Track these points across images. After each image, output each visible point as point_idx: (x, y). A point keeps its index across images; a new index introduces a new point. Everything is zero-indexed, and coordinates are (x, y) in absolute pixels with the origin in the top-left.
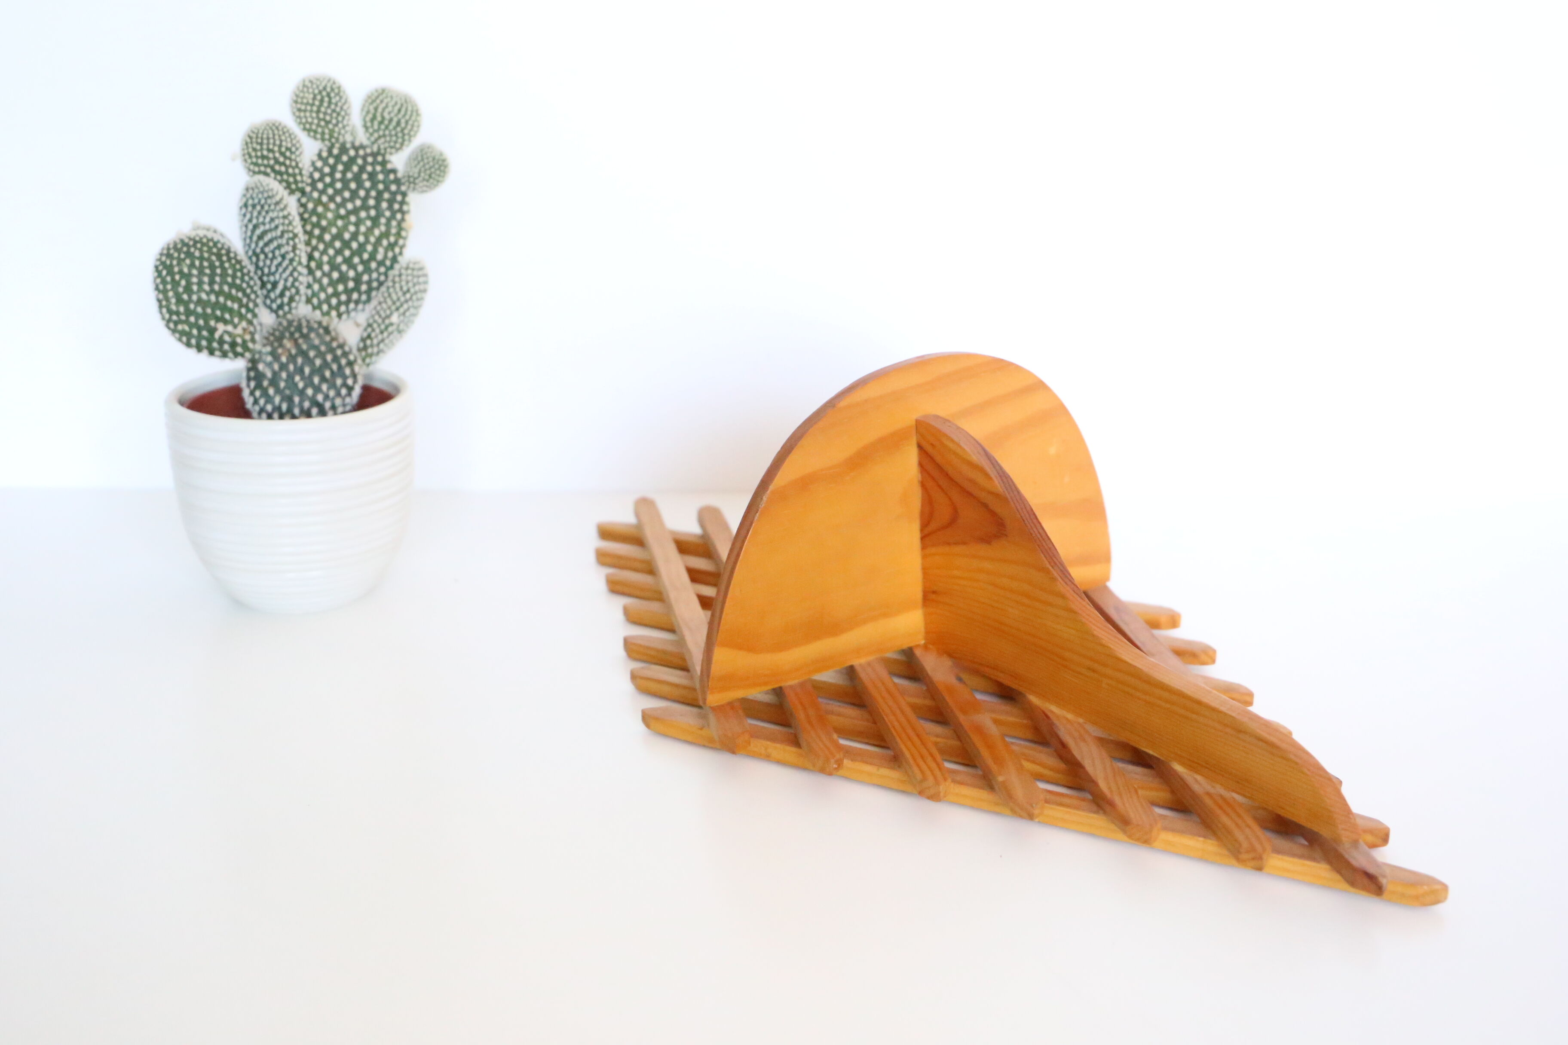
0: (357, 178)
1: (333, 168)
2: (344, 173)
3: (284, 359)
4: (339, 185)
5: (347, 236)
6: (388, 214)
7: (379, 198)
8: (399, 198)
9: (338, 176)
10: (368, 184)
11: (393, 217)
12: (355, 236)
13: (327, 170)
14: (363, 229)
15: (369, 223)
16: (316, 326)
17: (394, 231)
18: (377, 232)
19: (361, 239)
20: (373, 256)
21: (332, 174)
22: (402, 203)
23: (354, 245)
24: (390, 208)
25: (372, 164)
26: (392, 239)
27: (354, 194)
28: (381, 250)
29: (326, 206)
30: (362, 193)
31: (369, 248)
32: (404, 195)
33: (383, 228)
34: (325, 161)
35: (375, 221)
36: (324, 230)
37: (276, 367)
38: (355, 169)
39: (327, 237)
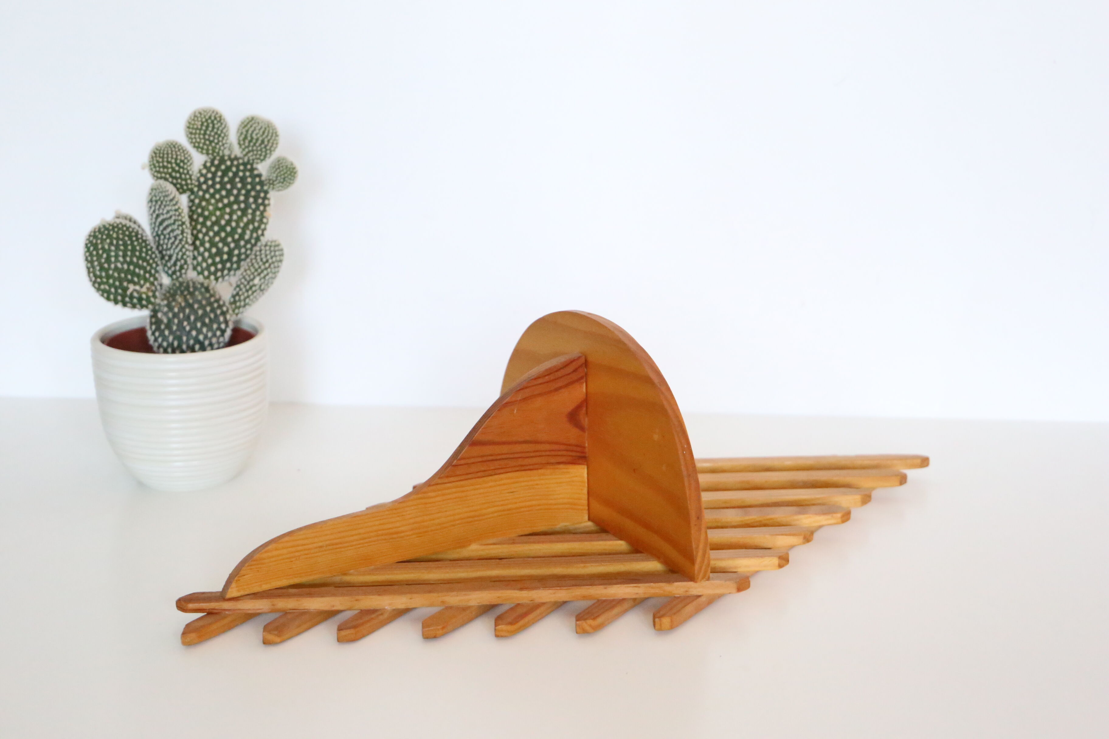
0: (232, 181)
1: (214, 174)
2: (222, 177)
3: (176, 310)
4: (218, 186)
5: (223, 222)
6: (253, 206)
7: (247, 196)
8: (262, 195)
9: (218, 179)
10: (239, 185)
11: (257, 208)
12: (229, 222)
13: (210, 175)
14: (235, 217)
15: (239, 213)
16: (199, 286)
17: (258, 218)
18: (245, 219)
19: (234, 224)
20: (242, 236)
21: (213, 179)
22: (265, 198)
23: (228, 229)
24: (255, 202)
25: (244, 171)
26: (256, 224)
27: (229, 193)
28: (248, 232)
29: (207, 201)
30: (235, 192)
31: (239, 231)
32: (266, 192)
33: (250, 217)
34: (209, 170)
35: (244, 212)
36: (206, 218)
37: (170, 315)
38: (231, 174)
39: (209, 223)
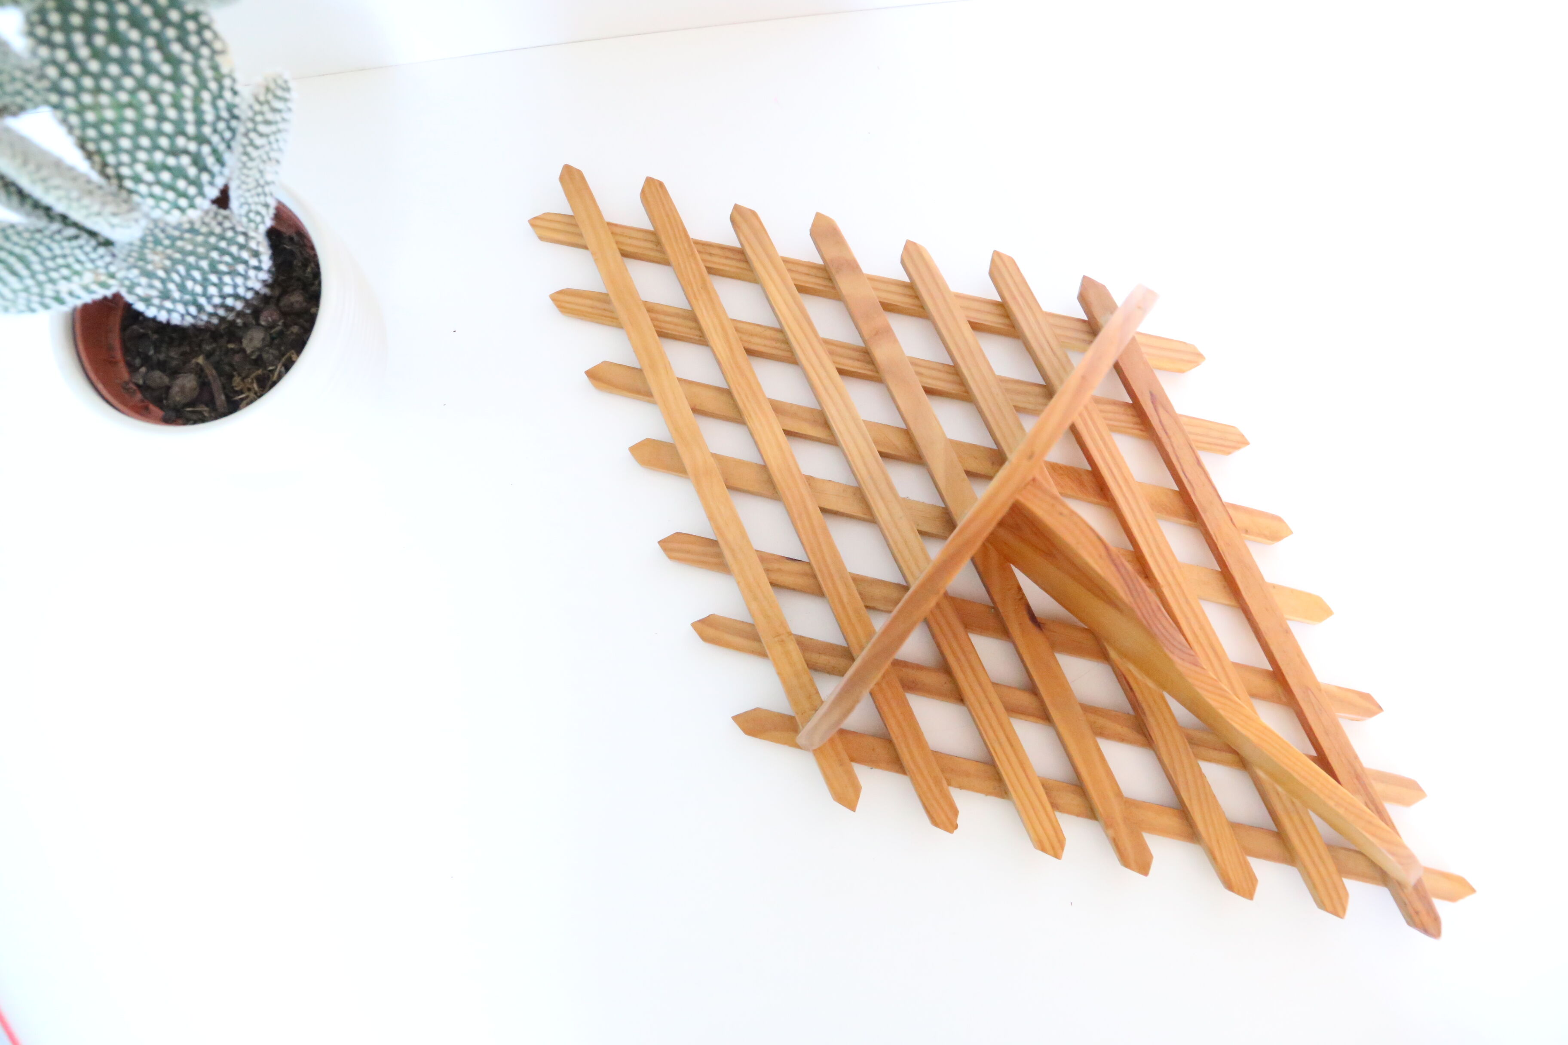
0: (114, 36)
1: (69, 47)
2: (89, 43)
3: (161, 274)
4: (94, 66)
5: (150, 124)
6: (188, 57)
7: (162, 46)
8: (191, 25)
9: (83, 52)
10: (134, 35)
11: (197, 55)
12: (161, 118)
13: (61, 55)
14: (165, 99)
15: (169, 86)
17: (209, 74)
18: (187, 91)
19: (172, 113)
20: (200, 122)
21: (73, 57)
22: (202, 28)
23: (168, 127)
24: (187, 47)
26: (213, 86)
27: (124, 63)
28: (207, 107)
29: (96, 107)
30: (134, 53)
31: (190, 116)
32: (195, 16)
33: (192, 79)
34: (47, 42)
35: (177, 79)
36: (113, 139)
37: (157, 284)
38: (102, 24)
39: (125, 143)
